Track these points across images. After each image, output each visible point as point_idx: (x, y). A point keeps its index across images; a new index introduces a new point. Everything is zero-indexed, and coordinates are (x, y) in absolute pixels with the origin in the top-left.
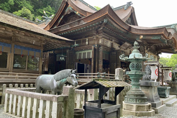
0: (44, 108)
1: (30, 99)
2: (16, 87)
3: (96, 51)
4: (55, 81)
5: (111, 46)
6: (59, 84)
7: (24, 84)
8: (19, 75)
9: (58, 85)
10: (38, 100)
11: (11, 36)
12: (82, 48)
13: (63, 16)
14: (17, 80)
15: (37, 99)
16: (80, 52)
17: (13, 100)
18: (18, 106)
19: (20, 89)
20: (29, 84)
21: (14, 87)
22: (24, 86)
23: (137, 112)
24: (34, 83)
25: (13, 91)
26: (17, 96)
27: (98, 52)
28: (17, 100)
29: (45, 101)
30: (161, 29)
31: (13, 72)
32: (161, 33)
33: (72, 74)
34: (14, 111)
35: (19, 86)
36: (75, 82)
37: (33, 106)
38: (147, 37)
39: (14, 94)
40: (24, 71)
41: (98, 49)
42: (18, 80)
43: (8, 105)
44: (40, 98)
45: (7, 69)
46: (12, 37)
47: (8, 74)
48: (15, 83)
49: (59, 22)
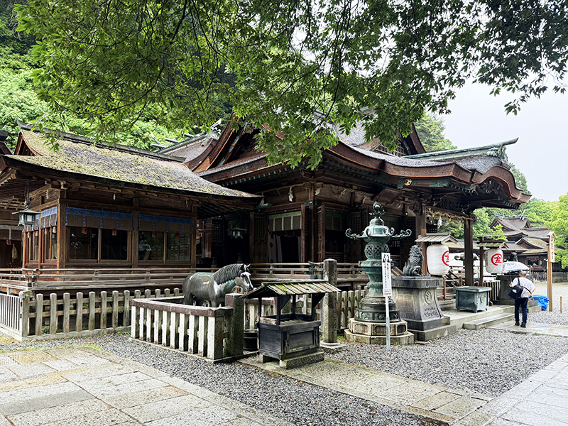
0: (197, 329)
1: (173, 315)
2: (147, 296)
3: (310, 215)
4: (215, 283)
5: (349, 199)
6: (222, 289)
7: (162, 288)
8: (151, 272)
9: (221, 291)
10: (187, 316)
11: (130, 197)
12: (282, 207)
13: (238, 138)
14: (147, 282)
15: (185, 315)
16: (278, 216)
17: (145, 318)
18: (155, 327)
19: (155, 299)
20: (172, 287)
21: (144, 296)
22: (162, 293)
23: (372, 337)
24: (180, 287)
25: (144, 304)
26: (153, 312)
27: (316, 216)
28: (153, 317)
29: (197, 318)
30: (448, 167)
31: (140, 266)
32: (447, 175)
33: (244, 272)
34: (148, 335)
35: (153, 293)
36: (248, 285)
37: (179, 326)
38: (420, 184)
39: (146, 307)
40: (160, 262)
41: (316, 210)
42: (151, 282)
43: (138, 326)
44: (190, 313)
45: (128, 262)
46: (132, 199)
47: (130, 272)
48: (145, 288)
49: (231, 150)
